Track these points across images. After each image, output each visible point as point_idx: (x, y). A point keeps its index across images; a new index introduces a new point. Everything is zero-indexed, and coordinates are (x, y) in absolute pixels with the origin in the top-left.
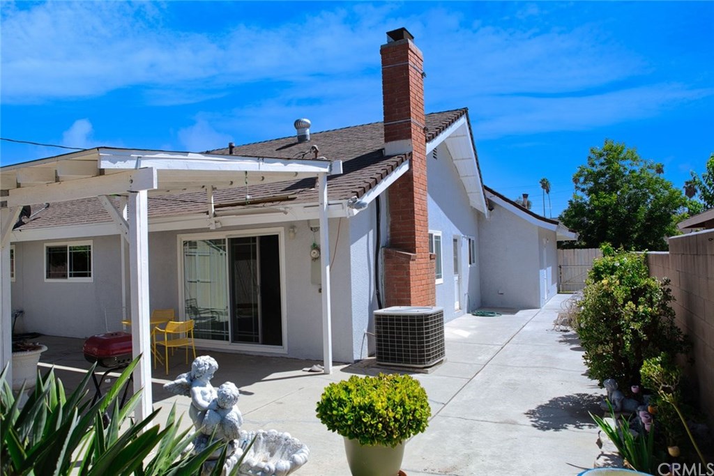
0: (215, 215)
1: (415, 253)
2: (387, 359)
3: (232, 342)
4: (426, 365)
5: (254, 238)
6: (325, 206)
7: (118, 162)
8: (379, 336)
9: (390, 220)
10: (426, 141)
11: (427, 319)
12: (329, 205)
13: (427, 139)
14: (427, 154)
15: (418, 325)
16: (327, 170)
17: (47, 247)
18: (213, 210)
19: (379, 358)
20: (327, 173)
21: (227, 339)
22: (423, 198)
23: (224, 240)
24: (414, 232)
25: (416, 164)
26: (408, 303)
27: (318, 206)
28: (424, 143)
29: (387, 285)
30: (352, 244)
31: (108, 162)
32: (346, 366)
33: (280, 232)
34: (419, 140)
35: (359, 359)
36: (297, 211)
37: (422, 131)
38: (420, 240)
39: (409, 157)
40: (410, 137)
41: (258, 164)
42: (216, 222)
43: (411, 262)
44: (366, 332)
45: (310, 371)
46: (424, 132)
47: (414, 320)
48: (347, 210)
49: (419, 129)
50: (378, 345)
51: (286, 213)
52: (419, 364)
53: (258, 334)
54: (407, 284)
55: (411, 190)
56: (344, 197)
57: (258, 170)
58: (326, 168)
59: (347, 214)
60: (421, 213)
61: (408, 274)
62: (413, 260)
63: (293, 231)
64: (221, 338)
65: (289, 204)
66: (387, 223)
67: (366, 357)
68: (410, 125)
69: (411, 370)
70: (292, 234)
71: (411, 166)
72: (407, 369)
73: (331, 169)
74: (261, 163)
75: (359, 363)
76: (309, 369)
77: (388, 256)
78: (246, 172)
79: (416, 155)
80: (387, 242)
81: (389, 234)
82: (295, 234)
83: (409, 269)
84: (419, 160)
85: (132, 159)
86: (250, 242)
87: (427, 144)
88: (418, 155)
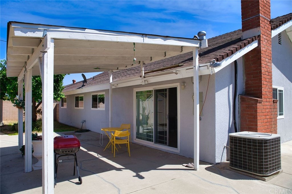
0: (144, 77)
1: (262, 98)
2: (236, 166)
3: (155, 143)
4: (264, 175)
5: (166, 89)
6: (197, 68)
7: (28, 32)
8: (231, 150)
9: (245, 78)
10: (272, 29)
11: (266, 143)
12: (200, 67)
13: (273, 27)
14: (272, 37)
15: (259, 146)
16: (198, 46)
17: (92, 95)
18: (143, 75)
19: (232, 164)
20: (198, 48)
21: (153, 142)
22: (269, 64)
23: (152, 90)
24: (261, 86)
25: (263, 43)
26: (255, 130)
27: (193, 68)
28: (270, 30)
29: (242, 117)
30: (217, 92)
31: (20, 32)
32: (210, 166)
33: (177, 86)
34: (266, 28)
35: (220, 162)
36: (183, 73)
37: (268, 23)
38: (265, 90)
39: (258, 38)
40: (258, 25)
41: (143, 38)
42: (145, 81)
43: (258, 104)
44: (225, 145)
45: (186, 166)
46: (270, 23)
47: (256, 143)
48: (210, 69)
49: (266, 21)
50: (231, 156)
51: (177, 74)
52: (259, 173)
53: (167, 140)
54: (255, 117)
55: (260, 59)
56: (208, 61)
57: (143, 42)
58: (198, 44)
59: (211, 72)
60: (267, 73)
61: (256, 111)
62: (260, 103)
63: (184, 85)
64: (150, 140)
65: (178, 69)
66: (243, 79)
67: (225, 160)
68: (259, 18)
69: (252, 176)
70: (183, 87)
71: (259, 44)
72: (250, 175)
73: (200, 45)
74: (145, 38)
75: (219, 165)
76: (186, 165)
77: (242, 100)
78: (134, 43)
79: (263, 37)
80: (243, 92)
81: (244, 87)
82: (185, 86)
83: (257, 108)
84: (266, 41)
85: (40, 31)
86: (164, 92)
87: (272, 31)
88: (265, 37)
